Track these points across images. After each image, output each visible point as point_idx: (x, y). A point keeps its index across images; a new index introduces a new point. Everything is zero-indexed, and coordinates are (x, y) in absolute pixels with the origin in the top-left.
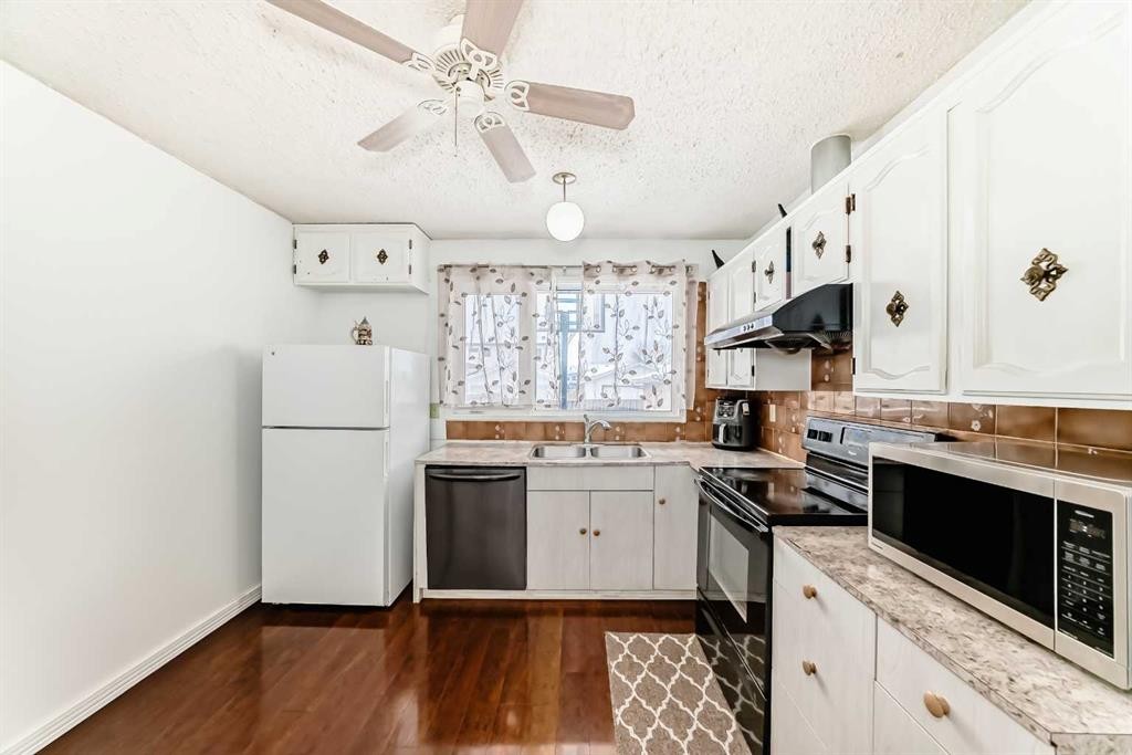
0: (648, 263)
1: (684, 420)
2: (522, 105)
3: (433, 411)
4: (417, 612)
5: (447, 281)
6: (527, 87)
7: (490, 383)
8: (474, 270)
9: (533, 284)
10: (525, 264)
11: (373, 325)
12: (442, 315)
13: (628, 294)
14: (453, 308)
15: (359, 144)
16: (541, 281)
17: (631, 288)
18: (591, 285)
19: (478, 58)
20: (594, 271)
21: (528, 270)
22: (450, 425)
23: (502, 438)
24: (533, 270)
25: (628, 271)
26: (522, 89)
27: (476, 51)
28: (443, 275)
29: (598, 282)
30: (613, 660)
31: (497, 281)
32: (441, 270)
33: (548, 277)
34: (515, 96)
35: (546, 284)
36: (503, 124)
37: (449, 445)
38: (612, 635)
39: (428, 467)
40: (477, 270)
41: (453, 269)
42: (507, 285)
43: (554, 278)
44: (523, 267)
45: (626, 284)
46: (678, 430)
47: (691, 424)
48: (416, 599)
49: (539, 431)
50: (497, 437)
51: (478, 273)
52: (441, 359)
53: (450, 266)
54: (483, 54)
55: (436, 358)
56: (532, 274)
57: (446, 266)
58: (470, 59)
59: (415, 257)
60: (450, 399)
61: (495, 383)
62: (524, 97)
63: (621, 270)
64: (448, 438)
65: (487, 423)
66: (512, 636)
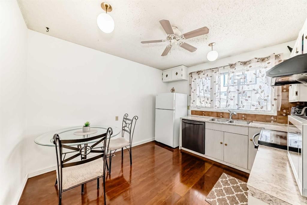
0: (256, 58)
1: (276, 114)
2: (184, 38)
3: (188, 107)
4: (180, 152)
5: (191, 76)
6: (183, 35)
7: (202, 101)
8: (197, 73)
9: (214, 73)
10: (211, 68)
11: (175, 89)
12: (190, 85)
13: (248, 70)
14: (193, 83)
15: (162, 56)
16: (216, 72)
17: (249, 68)
18: (233, 70)
19: (171, 36)
20: (233, 66)
21: (212, 70)
22: (192, 111)
23: (205, 115)
24: (213, 70)
25: (248, 63)
26: (182, 36)
27: (170, 35)
28: (190, 75)
29: (235, 69)
30: (221, 179)
31: (203, 74)
32: (190, 74)
33: (218, 71)
34: (182, 38)
35: (218, 73)
36: (183, 43)
37: (191, 116)
38: (225, 174)
39: (183, 119)
40: (198, 72)
41: (193, 73)
42: (206, 75)
43: (220, 70)
44: (210, 69)
45: (247, 67)
46: (272, 118)
47: (280, 117)
48: (180, 149)
49: (215, 114)
50: (203, 115)
51: (198, 73)
52: (190, 95)
53: (192, 73)
54: (171, 35)
55: (189, 95)
56: (213, 71)
57: (191, 73)
58: (170, 36)
59: (184, 72)
60: (191, 105)
61: (203, 101)
62: (183, 37)
63: (245, 63)
64: (192, 114)
65: (201, 111)
66: (197, 163)
